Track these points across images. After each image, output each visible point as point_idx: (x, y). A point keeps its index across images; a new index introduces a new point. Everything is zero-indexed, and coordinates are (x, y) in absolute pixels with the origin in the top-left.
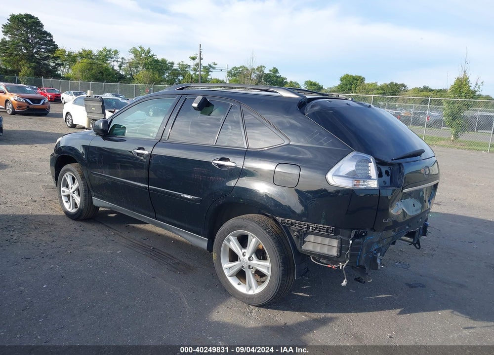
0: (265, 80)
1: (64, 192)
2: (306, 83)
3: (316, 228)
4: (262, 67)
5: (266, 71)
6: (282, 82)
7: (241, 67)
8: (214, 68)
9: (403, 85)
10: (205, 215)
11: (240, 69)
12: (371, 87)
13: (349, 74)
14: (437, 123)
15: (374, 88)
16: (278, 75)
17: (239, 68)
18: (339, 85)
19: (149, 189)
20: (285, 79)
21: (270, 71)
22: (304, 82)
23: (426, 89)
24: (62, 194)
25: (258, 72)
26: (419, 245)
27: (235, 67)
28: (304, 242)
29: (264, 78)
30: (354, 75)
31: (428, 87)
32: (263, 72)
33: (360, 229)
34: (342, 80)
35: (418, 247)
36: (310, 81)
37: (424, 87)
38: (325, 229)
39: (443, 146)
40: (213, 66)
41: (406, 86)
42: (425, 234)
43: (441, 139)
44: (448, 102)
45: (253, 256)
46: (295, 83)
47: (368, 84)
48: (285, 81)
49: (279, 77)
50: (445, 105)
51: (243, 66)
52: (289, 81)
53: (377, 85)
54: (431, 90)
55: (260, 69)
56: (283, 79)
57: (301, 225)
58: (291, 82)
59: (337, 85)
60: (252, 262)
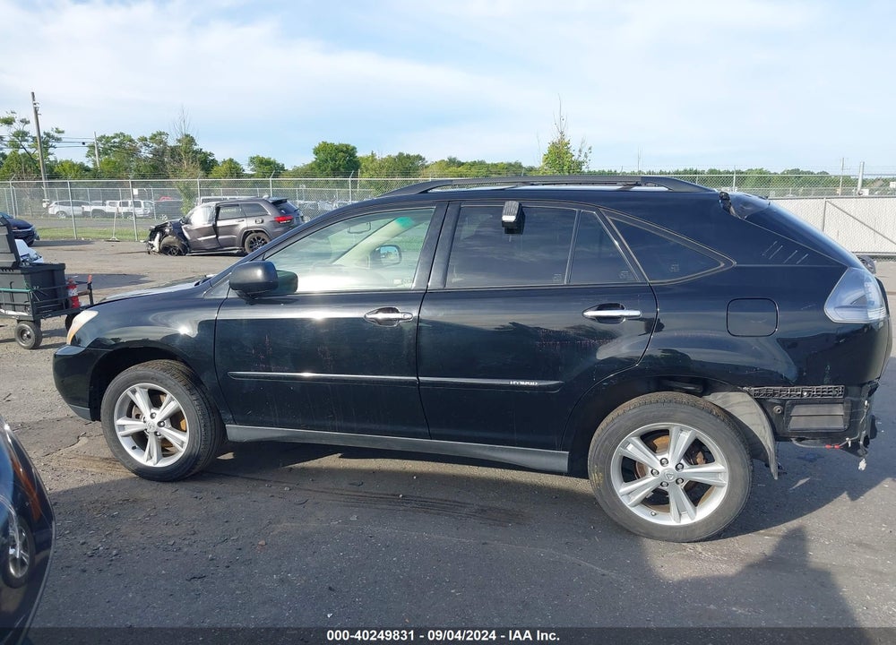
1: (122, 427)
2: (252, 160)
4: (161, 134)
5: (172, 142)
6: (205, 161)
7: (117, 136)
8: (58, 140)
9: (419, 158)
10: (570, 410)
11: (117, 140)
13: (329, 142)
16: (195, 148)
17: (114, 138)
18: (314, 162)
19: (421, 383)
20: (211, 154)
21: (179, 141)
22: (248, 160)
23: (453, 163)
24: (119, 434)
25: (154, 145)
27: (104, 137)
29: (170, 156)
30: (336, 143)
31: (455, 159)
32: (165, 144)
34: (317, 152)
36: (258, 157)
37: (450, 160)
40: (56, 135)
45: (683, 462)
48: (212, 158)
49: (200, 152)
51: (122, 133)
54: (461, 164)
55: (158, 137)
56: (207, 155)
59: (310, 163)
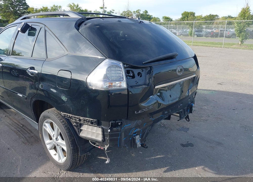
0: (141, 17)
2: (163, 17)
3: (85, 121)
4: (139, 10)
5: (141, 13)
6: (150, 18)
7: (128, 11)
8: (113, 12)
12: (199, 18)
14: (233, 36)
15: (200, 18)
16: (147, 14)
18: (181, 18)
20: (152, 16)
21: (144, 12)
22: (162, 17)
23: (230, 17)
25: (137, 13)
26: (189, 119)
28: (81, 130)
29: (140, 16)
31: (230, 16)
33: (116, 120)
34: (182, 15)
35: (188, 120)
36: (165, 17)
38: (90, 122)
39: (234, 48)
41: (218, 16)
42: (191, 112)
43: (234, 44)
44: (237, 23)
45: (58, 137)
46: (157, 18)
47: (197, 16)
48: (152, 17)
50: (236, 25)
52: (153, 17)
53: (202, 17)
54: (232, 18)
56: (151, 16)
57: (76, 118)
58: (154, 17)
59: (180, 18)
60: (58, 141)
